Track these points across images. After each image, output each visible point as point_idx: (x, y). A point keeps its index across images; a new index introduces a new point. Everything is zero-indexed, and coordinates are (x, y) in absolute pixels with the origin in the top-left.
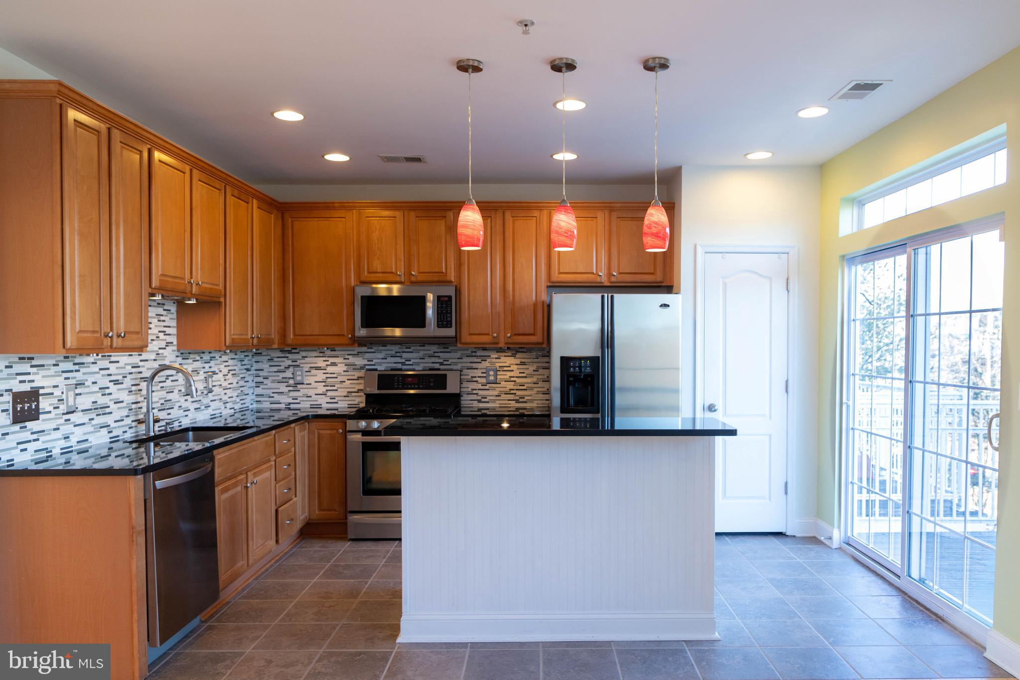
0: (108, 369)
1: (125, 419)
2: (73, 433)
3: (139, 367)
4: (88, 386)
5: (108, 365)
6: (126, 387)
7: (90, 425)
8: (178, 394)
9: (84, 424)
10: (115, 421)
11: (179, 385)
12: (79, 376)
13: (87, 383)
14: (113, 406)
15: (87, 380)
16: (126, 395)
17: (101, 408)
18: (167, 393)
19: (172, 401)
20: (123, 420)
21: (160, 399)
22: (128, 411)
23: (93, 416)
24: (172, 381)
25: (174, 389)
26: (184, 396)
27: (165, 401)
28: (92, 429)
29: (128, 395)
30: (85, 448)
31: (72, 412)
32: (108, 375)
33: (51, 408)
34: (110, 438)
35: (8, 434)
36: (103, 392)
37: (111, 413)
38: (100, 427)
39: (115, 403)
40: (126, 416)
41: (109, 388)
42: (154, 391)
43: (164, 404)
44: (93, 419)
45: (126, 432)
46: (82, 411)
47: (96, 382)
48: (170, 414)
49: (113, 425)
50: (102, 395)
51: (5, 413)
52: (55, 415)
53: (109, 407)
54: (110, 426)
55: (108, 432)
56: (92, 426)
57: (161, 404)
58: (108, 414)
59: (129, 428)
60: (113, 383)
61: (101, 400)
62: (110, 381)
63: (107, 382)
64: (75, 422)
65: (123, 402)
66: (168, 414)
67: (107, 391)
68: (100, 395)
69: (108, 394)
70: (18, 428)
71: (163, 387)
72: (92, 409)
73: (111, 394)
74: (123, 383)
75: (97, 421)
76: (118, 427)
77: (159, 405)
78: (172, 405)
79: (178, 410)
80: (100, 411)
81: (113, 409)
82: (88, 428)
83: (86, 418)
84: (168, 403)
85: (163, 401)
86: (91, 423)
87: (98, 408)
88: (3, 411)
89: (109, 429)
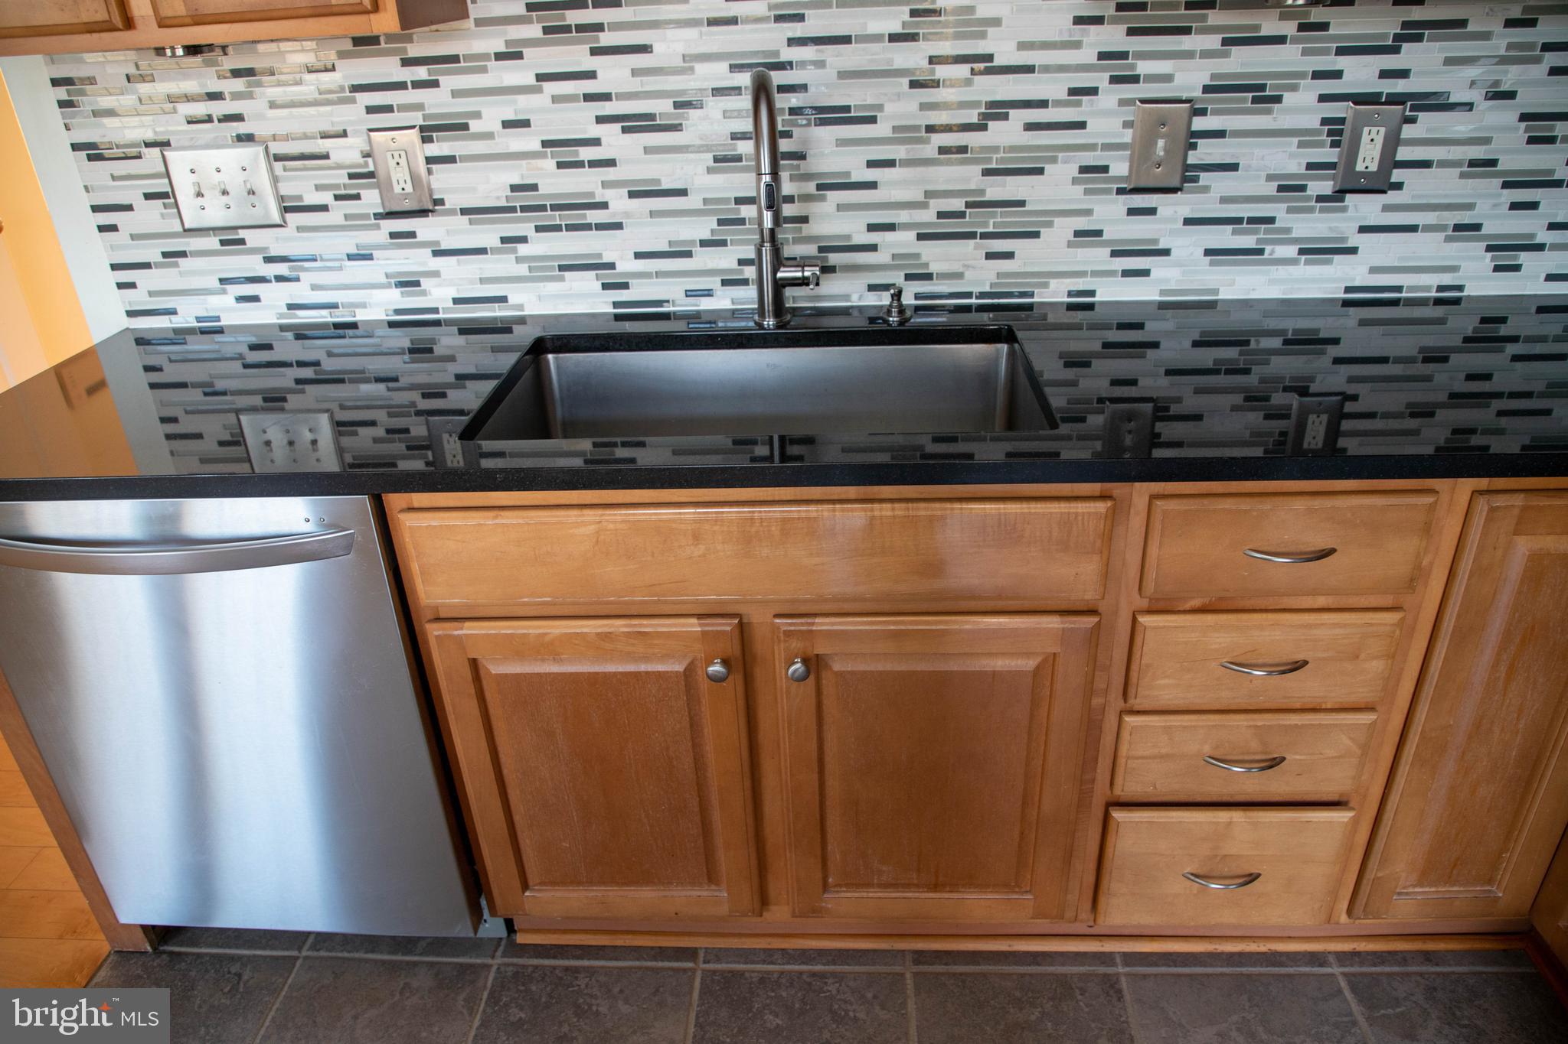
1: (697, 250)
2: (435, 274)
3: (789, 66)
4: (489, 136)
5: (586, 62)
6: (694, 142)
7: (513, 257)
8: (1075, 181)
9: (482, 251)
10: (638, 255)
11: (1092, 147)
12: (438, 102)
13: (475, 126)
14: (619, 204)
15: (477, 115)
16: (702, 169)
17: (554, 208)
18: (987, 172)
19: (1028, 208)
20: (688, 254)
21: (929, 194)
22: (715, 225)
23: (527, 229)
24: (1030, 127)
25: (1054, 160)
26: (1120, 191)
27: (968, 205)
28: (523, 270)
29: (710, 170)
30: (502, 319)
31: (423, 213)
32: (589, 97)
33: (326, 198)
34: (616, 305)
35: (183, 254)
36: (567, 154)
37: (618, 226)
38: (562, 268)
39: (632, 195)
40: (704, 243)
41: (596, 142)
42: (890, 163)
43: (961, 215)
44: (523, 240)
45: (708, 293)
46: (464, 211)
47: (525, 123)
48: (1009, 255)
49: (627, 265)
50: (561, 165)
51: (159, 202)
52: (347, 217)
53: (604, 205)
54: (611, 266)
55: (605, 286)
56: (519, 260)
57: (941, 215)
58: (600, 227)
59: (725, 283)
60: (617, 127)
61: (555, 183)
62: (600, 120)
63: (580, 121)
64: (438, 243)
65: (683, 192)
66: (990, 256)
67: (586, 153)
68: (550, 164)
69: (594, 164)
70: (212, 242)
71: (963, 149)
72: (513, 210)
73: (611, 163)
74: (676, 128)
75: (541, 245)
76: (659, 274)
77: (928, 216)
78: (1023, 224)
79: (1070, 245)
80: (556, 218)
81: (627, 214)
82: (502, 265)
83: (488, 235)
84: (993, 215)
85: (958, 205)
86: (515, 251)
87: (543, 208)
88: (148, 196)
89: (609, 276)
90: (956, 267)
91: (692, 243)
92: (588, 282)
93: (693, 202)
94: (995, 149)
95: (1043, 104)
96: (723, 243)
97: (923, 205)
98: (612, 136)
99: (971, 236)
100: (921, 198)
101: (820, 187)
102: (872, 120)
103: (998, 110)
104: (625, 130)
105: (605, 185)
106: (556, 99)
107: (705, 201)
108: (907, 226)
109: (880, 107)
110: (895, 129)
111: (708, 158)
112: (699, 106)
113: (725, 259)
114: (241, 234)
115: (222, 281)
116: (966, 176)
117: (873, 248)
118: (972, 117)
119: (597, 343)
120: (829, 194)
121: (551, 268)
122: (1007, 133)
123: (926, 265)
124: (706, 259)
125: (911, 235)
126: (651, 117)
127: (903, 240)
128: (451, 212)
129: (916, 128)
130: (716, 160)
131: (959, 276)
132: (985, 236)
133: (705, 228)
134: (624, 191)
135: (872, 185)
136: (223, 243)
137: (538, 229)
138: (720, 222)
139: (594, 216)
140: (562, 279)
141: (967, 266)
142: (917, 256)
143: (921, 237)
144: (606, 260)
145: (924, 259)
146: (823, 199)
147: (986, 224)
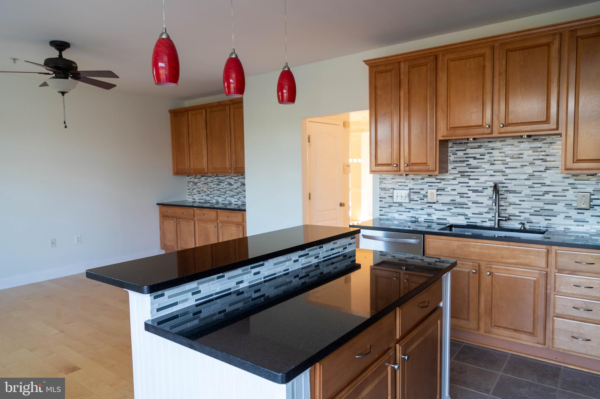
0: (468, 183)
1: (484, 214)
2: (434, 214)
3: (504, 183)
4: (448, 191)
5: (467, 181)
6: (486, 195)
7: (449, 212)
8: (564, 206)
9: (444, 210)
10: (473, 214)
11: (568, 200)
12: (441, 185)
13: (446, 190)
14: (470, 204)
15: (447, 188)
16: (486, 199)
17: (458, 204)
18: (544, 204)
19: (554, 211)
20: (482, 214)
21: (532, 207)
22: (488, 209)
23: (452, 207)
24: (554, 196)
25: (559, 202)
26: (575, 209)
27: (541, 209)
28: (451, 214)
29: (488, 200)
30: (445, 223)
31: (434, 203)
32: (467, 186)
33: (418, 199)
34: (467, 222)
35: (392, 206)
36: (462, 195)
37: (469, 208)
38: (458, 215)
39: (473, 203)
40: (486, 213)
41: (467, 194)
42: (524, 201)
43: (539, 211)
44: (451, 209)
45: (486, 222)
46: (442, 203)
47: (455, 190)
48: (550, 220)
49: (470, 215)
50: (460, 197)
51: (390, 198)
52: (421, 203)
53: (467, 204)
54: (467, 215)
55: (466, 219)
56: (450, 213)
57: (535, 211)
58: (466, 208)
59: (489, 220)
60: (472, 191)
61: (458, 199)
62: (468, 190)
63: (465, 190)
64: (436, 208)
65: (482, 203)
66: (546, 220)
67: (465, 195)
68: (458, 197)
69: (466, 197)
70: (397, 205)
71: (539, 199)
72: (450, 204)
73: (469, 197)
74: (483, 192)
75: (454, 210)
76: (476, 217)
77: (532, 211)
78: (553, 214)
79: (564, 219)
80: (458, 206)
81: (471, 206)
82: (447, 213)
83: (445, 208)
84: (546, 212)
85: (538, 209)
86: (450, 211)
87: (456, 204)
88: (389, 197)
89: (466, 217)
90: (538, 221)
91: (483, 212)
92: (463, 218)
93: (484, 205)
94: (546, 200)
95: (557, 192)
96: (489, 213)
97: (531, 209)
98: (470, 194)
99: (541, 215)
100: (530, 207)
101: (509, 204)
102: (521, 193)
103: (547, 193)
104: (473, 192)
105: (468, 201)
106: (461, 186)
107: (487, 205)
108: (527, 213)
109: (522, 191)
110: (525, 195)
111: (488, 198)
112: (487, 189)
113: (490, 216)
114: (403, 204)
115: (397, 211)
116: (541, 204)
117: (520, 216)
118: (541, 193)
119: (462, 227)
120: (512, 206)
121: (456, 214)
122: (549, 197)
123: (531, 220)
124: (485, 215)
125: (528, 214)
126: (478, 190)
127: (527, 215)
128: (439, 203)
129: (530, 195)
130: (489, 198)
131: (539, 223)
132: (544, 216)
133: (486, 210)
134: (471, 202)
135: (520, 205)
136: (399, 205)
137: (455, 207)
138: (489, 209)
139: (465, 206)
140: (457, 217)
141: (540, 221)
142: (530, 218)
143: (530, 215)
144: (466, 214)
145: (531, 219)
146: (510, 206)
147: (545, 214)
